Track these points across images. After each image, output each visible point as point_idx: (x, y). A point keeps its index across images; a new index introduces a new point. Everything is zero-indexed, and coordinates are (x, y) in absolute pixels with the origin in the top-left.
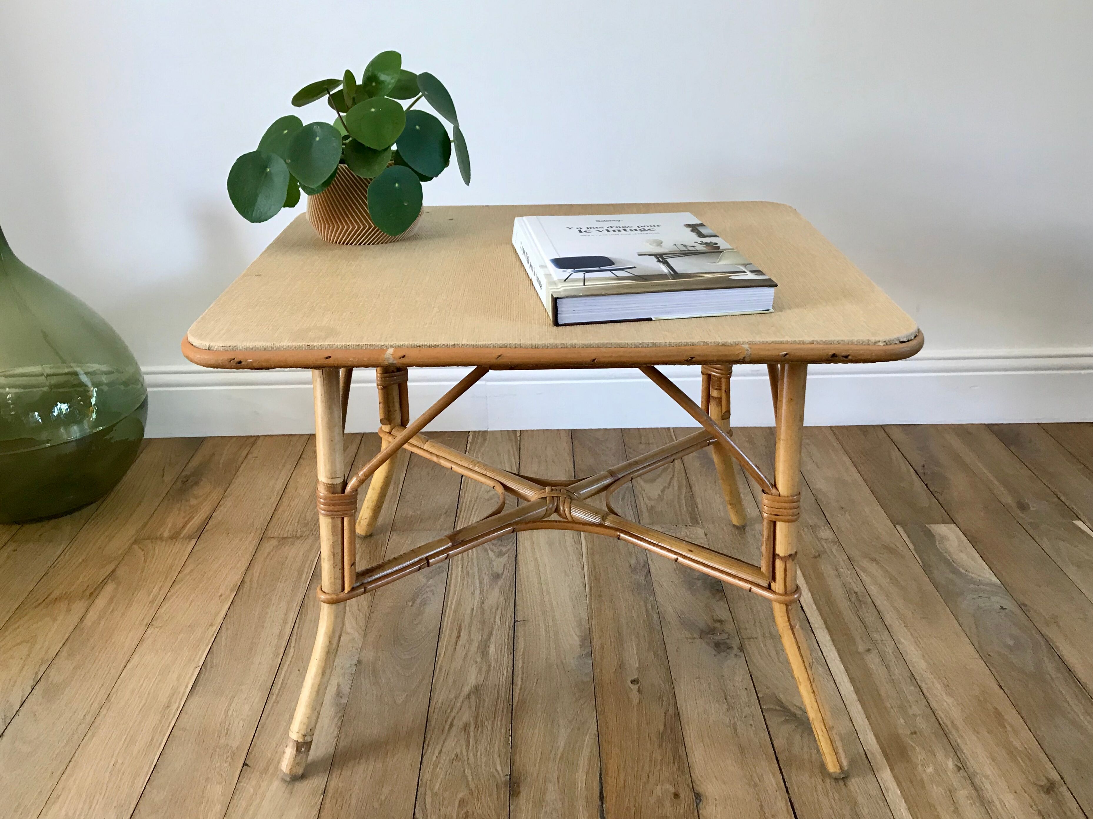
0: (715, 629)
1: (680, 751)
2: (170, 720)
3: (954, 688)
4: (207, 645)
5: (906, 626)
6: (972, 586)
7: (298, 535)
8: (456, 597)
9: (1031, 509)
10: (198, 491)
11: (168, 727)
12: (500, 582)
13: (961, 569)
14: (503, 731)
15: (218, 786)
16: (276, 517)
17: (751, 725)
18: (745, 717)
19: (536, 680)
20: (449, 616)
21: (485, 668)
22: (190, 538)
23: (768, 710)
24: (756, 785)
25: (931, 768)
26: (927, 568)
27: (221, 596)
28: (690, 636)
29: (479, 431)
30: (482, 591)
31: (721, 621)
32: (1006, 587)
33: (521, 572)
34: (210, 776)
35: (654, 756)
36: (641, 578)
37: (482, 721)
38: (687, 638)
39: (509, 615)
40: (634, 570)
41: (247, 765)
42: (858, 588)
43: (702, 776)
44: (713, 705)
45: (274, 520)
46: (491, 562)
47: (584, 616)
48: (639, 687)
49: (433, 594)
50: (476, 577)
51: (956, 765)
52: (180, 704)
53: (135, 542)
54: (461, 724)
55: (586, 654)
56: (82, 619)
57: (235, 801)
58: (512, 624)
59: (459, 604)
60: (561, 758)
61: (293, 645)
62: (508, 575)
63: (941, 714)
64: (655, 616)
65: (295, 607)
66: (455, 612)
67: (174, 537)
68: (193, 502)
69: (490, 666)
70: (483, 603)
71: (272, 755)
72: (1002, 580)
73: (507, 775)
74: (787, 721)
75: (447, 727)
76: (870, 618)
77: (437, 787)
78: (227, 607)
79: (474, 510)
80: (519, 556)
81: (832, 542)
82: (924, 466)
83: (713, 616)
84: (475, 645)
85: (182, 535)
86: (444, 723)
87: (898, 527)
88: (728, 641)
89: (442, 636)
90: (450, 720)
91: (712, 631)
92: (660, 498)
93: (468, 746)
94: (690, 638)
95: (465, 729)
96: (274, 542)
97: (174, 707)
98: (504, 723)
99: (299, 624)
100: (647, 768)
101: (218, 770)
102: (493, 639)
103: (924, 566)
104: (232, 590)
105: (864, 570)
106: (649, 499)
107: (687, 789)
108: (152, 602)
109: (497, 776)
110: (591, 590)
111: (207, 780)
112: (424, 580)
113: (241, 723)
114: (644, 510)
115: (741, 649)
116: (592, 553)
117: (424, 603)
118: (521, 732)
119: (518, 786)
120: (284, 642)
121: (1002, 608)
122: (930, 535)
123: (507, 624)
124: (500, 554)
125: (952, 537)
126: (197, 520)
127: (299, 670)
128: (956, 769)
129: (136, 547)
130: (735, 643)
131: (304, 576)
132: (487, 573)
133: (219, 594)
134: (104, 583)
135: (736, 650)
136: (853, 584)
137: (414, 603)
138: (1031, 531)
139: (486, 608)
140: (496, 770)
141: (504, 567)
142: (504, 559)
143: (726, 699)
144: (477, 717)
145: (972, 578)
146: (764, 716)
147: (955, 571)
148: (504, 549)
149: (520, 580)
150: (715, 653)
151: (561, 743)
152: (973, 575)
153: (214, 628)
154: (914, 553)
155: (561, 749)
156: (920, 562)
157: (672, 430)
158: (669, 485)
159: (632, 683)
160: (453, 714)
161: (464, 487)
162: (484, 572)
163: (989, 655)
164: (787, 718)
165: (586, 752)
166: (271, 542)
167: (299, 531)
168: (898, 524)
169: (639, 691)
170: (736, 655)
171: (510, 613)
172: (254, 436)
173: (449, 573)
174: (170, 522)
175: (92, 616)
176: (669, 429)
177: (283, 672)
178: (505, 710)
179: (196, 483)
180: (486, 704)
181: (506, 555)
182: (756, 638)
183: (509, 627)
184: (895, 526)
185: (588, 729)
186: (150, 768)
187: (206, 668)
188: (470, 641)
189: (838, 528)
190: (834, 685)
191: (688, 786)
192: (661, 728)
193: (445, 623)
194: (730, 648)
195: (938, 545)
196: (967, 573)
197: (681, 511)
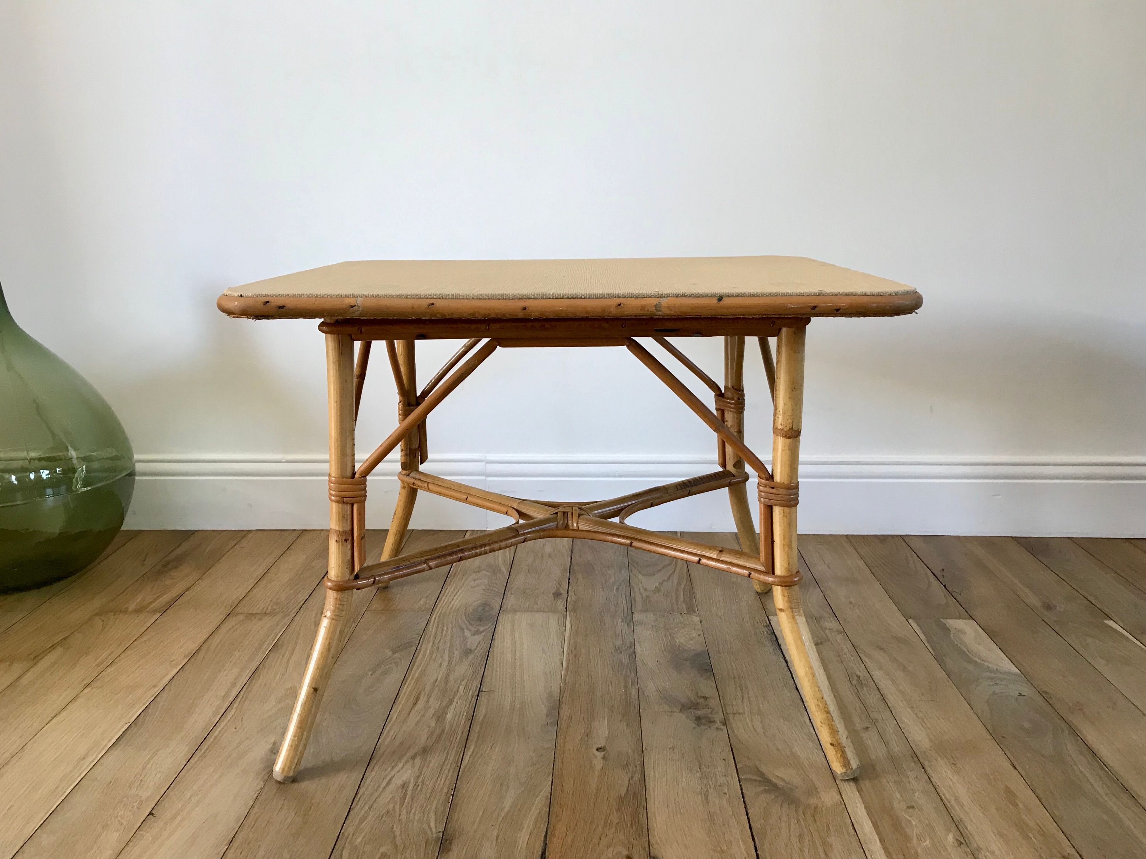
0: (698, 704)
1: (641, 816)
2: (81, 771)
3: (961, 767)
4: (144, 704)
5: (912, 708)
6: (988, 674)
8: (420, 668)
9: (1058, 609)
10: (173, 573)
11: (78, 777)
12: (471, 657)
13: (977, 659)
14: (445, 790)
15: (115, 833)
17: (725, 793)
18: (720, 786)
19: (491, 744)
20: (409, 684)
21: (438, 732)
22: (155, 611)
23: (746, 780)
24: (722, 851)
25: (927, 842)
26: (939, 658)
27: (172, 661)
28: (669, 709)
29: (478, 530)
30: (449, 664)
31: (705, 698)
32: (1026, 676)
33: (495, 649)
34: (109, 823)
35: (610, 818)
36: (624, 657)
37: (423, 781)
38: (665, 712)
39: (474, 685)
40: (618, 650)
41: (153, 814)
42: (861, 672)
43: (661, 840)
44: (684, 774)
45: (247, 599)
46: (465, 638)
47: (556, 690)
48: (604, 755)
49: (397, 666)
50: (447, 652)
51: (957, 840)
52: (97, 757)
53: (97, 614)
54: (400, 782)
55: (551, 723)
56: (20, 677)
57: (128, 848)
58: (476, 694)
59: (423, 674)
60: (505, 817)
61: (236, 705)
62: (481, 651)
63: (942, 790)
64: (634, 691)
65: (248, 673)
66: (417, 680)
67: (138, 611)
68: (168, 582)
69: (443, 731)
70: (448, 675)
71: (182, 806)
72: (1022, 670)
73: (440, 832)
74: (766, 791)
75: (384, 784)
76: (872, 699)
77: (359, 840)
78: (176, 671)
79: (457, 596)
80: (496, 636)
81: (837, 631)
82: (943, 570)
83: (697, 693)
84: (431, 712)
85: (148, 609)
86: (381, 780)
87: (910, 621)
88: (710, 716)
89: (398, 702)
90: (388, 778)
91: (695, 706)
92: (658, 590)
93: (402, 804)
94: (668, 712)
95: (403, 787)
96: (241, 617)
97: (90, 759)
98: (447, 782)
99: (248, 688)
100: (600, 830)
101: (119, 818)
102: (453, 706)
103: (936, 655)
104: (185, 657)
105: (868, 656)
107: (642, 852)
108: (98, 665)
109: (429, 832)
110: (568, 667)
111: (105, 827)
112: (390, 653)
113: (159, 775)
114: (638, 599)
115: (724, 724)
116: (575, 633)
117: (385, 673)
118: (464, 792)
119: (451, 843)
120: (227, 703)
121: (1020, 695)
122: (946, 629)
123: (470, 694)
124: (478, 633)
125: (969, 631)
126: (167, 597)
127: (236, 728)
128: (956, 844)
129: (97, 618)
130: (719, 717)
131: (264, 646)
132: (459, 649)
134: (53, 647)
135: (718, 724)
136: (855, 668)
137: (374, 672)
138: (1057, 629)
139: (451, 679)
140: (429, 826)
141: (479, 643)
142: (479, 638)
143: (700, 768)
144: (418, 777)
145: (989, 667)
146: (741, 786)
147: (970, 661)
148: (482, 629)
149: (493, 655)
150: (694, 726)
151: (507, 804)
152: (990, 665)
153: (157, 689)
155: (506, 810)
157: (679, 535)
158: (669, 579)
159: (597, 750)
160: (393, 773)
161: (451, 576)
162: (455, 648)
163: (1003, 737)
164: (767, 788)
165: (534, 813)
166: (238, 617)
167: (270, 608)
168: (911, 618)
169: (604, 758)
170: (717, 729)
171: (477, 683)
172: (246, 530)
173: (418, 648)
174: (139, 598)
175: (30, 676)
176: (676, 533)
177: (219, 730)
178: (451, 771)
179: (176, 567)
180: (431, 765)
181: (484, 634)
182: (742, 714)
183: (472, 696)
184: (907, 620)
185: (540, 792)
186: (46, 813)
187: (136, 724)
188: (427, 708)
189: (845, 620)
190: (824, 759)
191: (644, 849)
192: (623, 792)
193: (404, 691)
194: (712, 722)
195: (952, 637)
196: (983, 662)
197: (677, 601)
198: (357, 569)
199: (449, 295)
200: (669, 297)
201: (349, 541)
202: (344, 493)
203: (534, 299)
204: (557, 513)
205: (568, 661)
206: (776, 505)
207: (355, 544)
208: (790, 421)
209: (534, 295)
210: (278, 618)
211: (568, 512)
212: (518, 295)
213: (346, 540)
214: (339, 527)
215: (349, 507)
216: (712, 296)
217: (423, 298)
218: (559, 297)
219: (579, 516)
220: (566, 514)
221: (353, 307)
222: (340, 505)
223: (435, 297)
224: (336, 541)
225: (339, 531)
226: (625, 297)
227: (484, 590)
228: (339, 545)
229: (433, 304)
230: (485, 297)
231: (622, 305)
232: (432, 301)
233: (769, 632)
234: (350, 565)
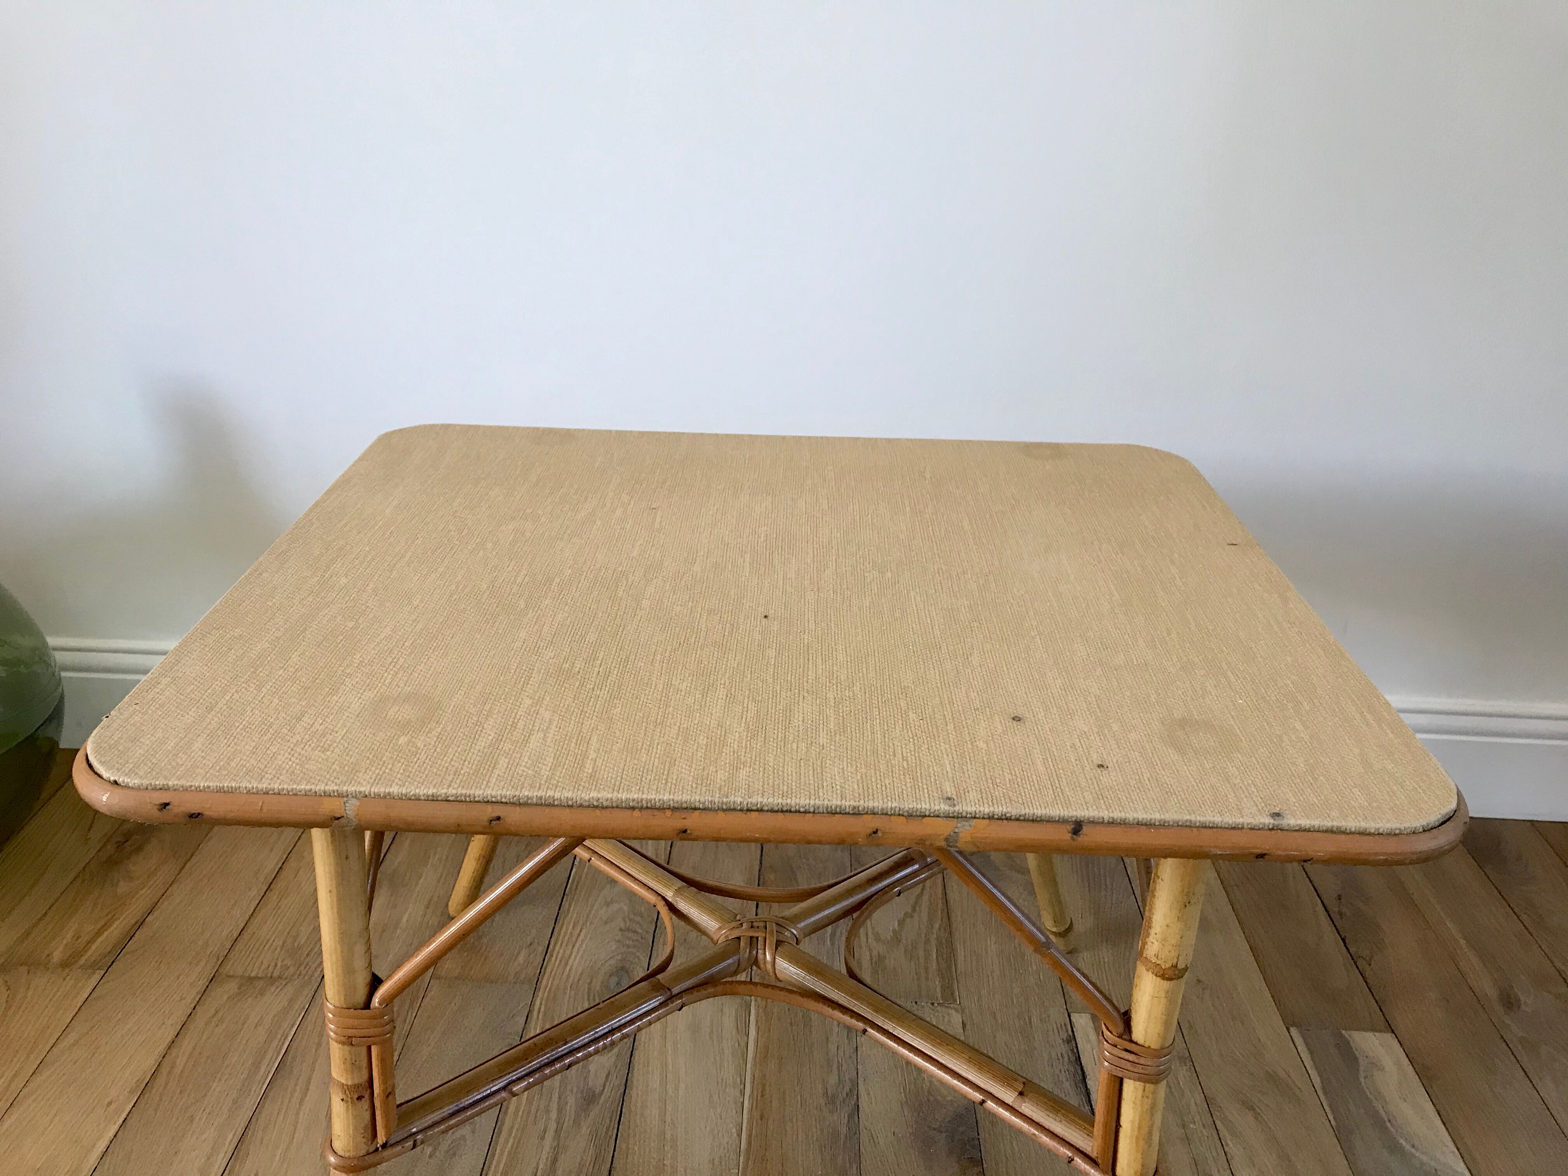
7: (276, 974)
8: (511, 1141)
9: (1523, 1007)
12: (594, 1112)
13: (1402, 1141)
16: (249, 931)
22: (94, 966)
26: (1343, 1138)
27: (110, 1103)
30: (557, 1132)
33: (635, 1091)
36: (840, 1121)
40: (831, 1100)
42: (1220, 1172)
45: (246, 936)
49: (473, 1132)
50: (555, 1097)
62: (610, 1094)
66: (505, 1173)
67: (66, 964)
68: (123, 887)
70: (555, 1161)
78: (111, 1134)
79: (579, 943)
82: (1340, 898)
85: (82, 961)
87: (1294, 1032)
96: (232, 987)
103: (1338, 1127)
104: (131, 1092)
106: (878, 939)
110: (749, 1143)
117: (454, 1151)
125: (1388, 1062)
126: (115, 930)
131: (263, 1068)
132: (575, 1089)
133: (108, 1100)
136: (1210, 1161)
138: (1525, 1060)
141: (607, 1077)
145: (1422, 1164)
147: (1393, 1146)
149: (630, 1112)
152: (1424, 1158)
154: (1320, 1093)
156: (1331, 1118)
158: (914, 909)
162: (569, 1088)
166: (228, 986)
167: (279, 963)
168: (1294, 1024)
174: (72, 929)
179: (139, 849)
184: (1288, 1030)
195: (1362, 1080)
196: (1413, 1150)
197: (927, 969)
198: (381, 1139)
199: (531, 798)
200: (975, 818)
201: (367, 1096)
202: (350, 1032)
203: (705, 809)
204: (739, 938)
205: (750, 1122)
206: (1129, 1078)
207: (377, 1103)
208: (1174, 954)
209: (704, 803)
210: (290, 990)
211: (757, 938)
212: (671, 802)
213: (360, 1098)
214: (347, 1079)
215: (364, 1050)
216: (1062, 821)
217: (479, 802)
218: (754, 808)
219: (776, 948)
220: (755, 940)
221: (338, 819)
222: (347, 1048)
223: (503, 800)
224: (342, 1100)
225: (347, 1085)
226: (886, 814)
227: (621, 930)
228: (347, 1107)
229: (498, 818)
230: (605, 804)
231: (880, 834)
232: (498, 811)
233: (1073, 1059)
234: (370, 1131)
